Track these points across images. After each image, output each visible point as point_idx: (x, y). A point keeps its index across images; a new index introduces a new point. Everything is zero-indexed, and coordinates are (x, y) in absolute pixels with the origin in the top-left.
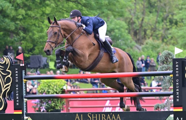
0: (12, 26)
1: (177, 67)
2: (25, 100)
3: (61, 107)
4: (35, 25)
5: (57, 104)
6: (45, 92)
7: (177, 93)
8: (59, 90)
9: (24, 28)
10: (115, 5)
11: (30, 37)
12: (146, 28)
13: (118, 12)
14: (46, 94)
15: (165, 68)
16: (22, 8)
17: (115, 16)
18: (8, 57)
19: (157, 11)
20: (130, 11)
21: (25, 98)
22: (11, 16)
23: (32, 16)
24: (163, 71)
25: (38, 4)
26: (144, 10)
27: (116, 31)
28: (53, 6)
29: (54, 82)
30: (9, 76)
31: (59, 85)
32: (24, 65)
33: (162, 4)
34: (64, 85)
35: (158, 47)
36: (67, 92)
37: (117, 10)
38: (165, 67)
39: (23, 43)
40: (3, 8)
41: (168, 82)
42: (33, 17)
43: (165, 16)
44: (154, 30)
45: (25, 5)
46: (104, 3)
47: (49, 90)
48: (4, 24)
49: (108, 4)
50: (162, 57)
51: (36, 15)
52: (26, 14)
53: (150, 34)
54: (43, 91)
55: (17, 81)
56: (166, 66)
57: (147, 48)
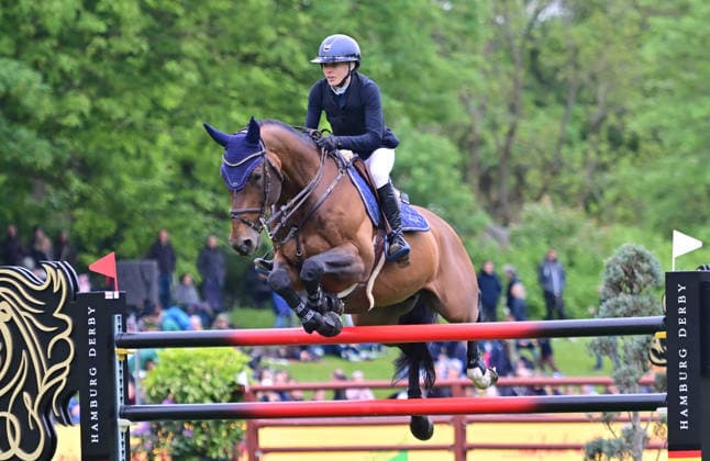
0: (42, 154)
1: (682, 305)
2: (122, 422)
3: (229, 449)
4: (123, 150)
5: (216, 440)
6: (171, 396)
7: (682, 398)
8: (221, 388)
9: (83, 161)
10: (416, 78)
11: (108, 195)
12: (524, 162)
13: (428, 105)
14: (174, 401)
15: (625, 308)
16: (80, 88)
17: (415, 119)
18: (59, 267)
19: (563, 102)
20: (463, 100)
21: (123, 416)
22: (37, 119)
23: (114, 117)
24: (616, 316)
25: (136, 74)
26: (516, 98)
27: (419, 172)
28: (190, 81)
29: (206, 358)
30: (65, 335)
31: (222, 370)
32: (120, 294)
33: (584, 76)
34: (241, 371)
35: (571, 230)
36: (251, 395)
37: (424, 97)
38: (625, 304)
39: (81, 217)
40: (8, 88)
41: (636, 359)
42: (120, 120)
43: (594, 119)
44: (552, 168)
45: (89, 79)
46: (378, 71)
47: (186, 389)
48: (12, 145)
49: (391, 76)
50: (614, 269)
51: (128, 115)
52: (95, 111)
53: (539, 184)
54: (162, 390)
55: (92, 353)
56: (628, 298)
57: (529, 235)
